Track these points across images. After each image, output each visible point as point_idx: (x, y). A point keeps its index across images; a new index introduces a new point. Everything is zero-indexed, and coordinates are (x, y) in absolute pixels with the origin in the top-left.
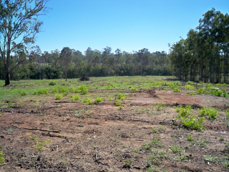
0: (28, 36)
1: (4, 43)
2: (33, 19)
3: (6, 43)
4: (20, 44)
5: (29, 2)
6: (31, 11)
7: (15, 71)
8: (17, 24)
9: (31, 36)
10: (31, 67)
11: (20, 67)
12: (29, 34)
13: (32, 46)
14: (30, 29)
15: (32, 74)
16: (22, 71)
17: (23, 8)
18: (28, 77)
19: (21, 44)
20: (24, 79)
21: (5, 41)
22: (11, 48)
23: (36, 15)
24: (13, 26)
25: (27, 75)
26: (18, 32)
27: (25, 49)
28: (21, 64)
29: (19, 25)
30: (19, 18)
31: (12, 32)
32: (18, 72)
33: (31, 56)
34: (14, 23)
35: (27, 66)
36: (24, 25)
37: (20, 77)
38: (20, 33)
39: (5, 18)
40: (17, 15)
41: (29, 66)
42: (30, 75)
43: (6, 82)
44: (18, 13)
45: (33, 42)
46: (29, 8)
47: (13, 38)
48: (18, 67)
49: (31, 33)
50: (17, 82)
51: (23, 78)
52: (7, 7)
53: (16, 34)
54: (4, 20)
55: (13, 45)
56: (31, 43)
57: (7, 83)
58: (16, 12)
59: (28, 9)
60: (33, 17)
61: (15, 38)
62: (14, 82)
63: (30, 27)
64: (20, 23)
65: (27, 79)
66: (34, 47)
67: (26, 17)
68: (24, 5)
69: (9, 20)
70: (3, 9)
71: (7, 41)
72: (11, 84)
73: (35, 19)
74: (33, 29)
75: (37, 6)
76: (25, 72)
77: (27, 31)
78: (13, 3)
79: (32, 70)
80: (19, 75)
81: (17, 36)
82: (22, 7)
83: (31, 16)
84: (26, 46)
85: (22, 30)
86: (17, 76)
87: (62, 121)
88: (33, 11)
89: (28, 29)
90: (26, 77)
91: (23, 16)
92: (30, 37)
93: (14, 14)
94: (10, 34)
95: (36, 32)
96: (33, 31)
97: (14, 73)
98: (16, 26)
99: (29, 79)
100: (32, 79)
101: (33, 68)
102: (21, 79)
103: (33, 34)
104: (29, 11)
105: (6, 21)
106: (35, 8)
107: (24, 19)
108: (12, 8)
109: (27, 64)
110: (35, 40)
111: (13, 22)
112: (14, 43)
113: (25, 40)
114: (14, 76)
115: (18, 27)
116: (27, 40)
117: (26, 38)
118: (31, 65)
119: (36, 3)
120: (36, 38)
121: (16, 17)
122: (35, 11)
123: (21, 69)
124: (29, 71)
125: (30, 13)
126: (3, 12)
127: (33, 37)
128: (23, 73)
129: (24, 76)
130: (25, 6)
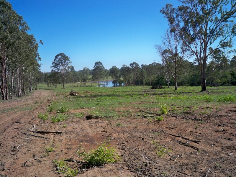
0: (224, 40)
1: (200, 49)
2: (230, 22)
3: (202, 49)
4: (216, 49)
5: (224, 4)
6: (227, 13)
7: (215, 77)
8: (212, 29)
9: (228, 39)
10: (232, 73)
11: (220, 72)
12: (226, 38)
13: (229, 51)
14: (227, 33)
15: (234, 80)
16: (223, 77)
17: (219, 12)
18: (229, 83)
19: (218, 49)
20: (225, 85)
21: (201, 47)
22: (207, 54)
23: (233, 17)
24: (208, 32)
25: (228, 81)
26: (214, 37)
27: (222, 54)
28: (221, 70)
29: (215, 30)
30: (215, 23)
31: (208, 38)
32: (219, 78)
33: (234, 61)
34: (210, 28)
35: (228, 72)
36: (220, 29)
37: (220, 83)
38: (215, 38)
39: (200, 25)
40: (212, 20)
41: (230, 72)
42: (231, 81)
43: (202, 88)
44: (214, 18)
45: (230, 46)
46: (225, 11)
47: (209, 44)
48: (219, 73)
49: (228, 37)
50: (216, 88)
51: (223, 84)
52: (202, 14)
53: (212, 40)
54: (200, 27)
55: (210, 51)
56: (228, 47)
57: (204, 89)
58: (211, 17)
59: (223, 12)
60: (229, 19)
61: (211, 43)
62: (214, 88)
63: (227, 30)
64: (216, 28)
65: (228, 85)
66: (231, 51)
67: (222, 21)
68: (220, 8)
69: (205, 26)
70: (199, 16)
71: (203, 47)
72: (207, 90)
73: (232, 21)
74: (230, 32)
75: (233, 7)
76: (226, 78)
77: (224, 35)
78: (208, 9)
79: (234, 76)
80: (219, 81)
81: (212, 41)
82: (218, 10)
83: (228, 19)
84: (223, 50)
85: (218, 35)
86: (217, 82)
87: (216, 131)
88: (229, 13)
89: (225, 33)
90: (227, 83)
91: (219, 20)
92: (227, 41)
93: (209, 20)
94: (206, 40)
95: (233, 35)
96: (231, 34)
97: (215, 79)
98: (212, 32)
99: (230, 85)
100: (233, 86)
101: (234, 74)
102: (221, 85)
103: (230, 38)
104: (225, 13)
105: (202, 28)
106: (231, 9)
107: (219, 23)
108: (206, 14)
109: (229, 70)
110: (233, 44)
111: (208, 28)
112: (210, 49)
113: (221, 45)
114: (215, 82)
115: (214, 32)
116: (224, 45)
117: (223, 43)
118: (233, 71)
119: (232, 5)
120: (233, 41)
121: (211, 22)
122: (232, 13)
123: (222, 75)
124: (230, 77)
125: (226, 16)
126: (198, 19)
127: (230, 41)
128: (224, 80)
129: (224, 82)
130: (221, 10)
